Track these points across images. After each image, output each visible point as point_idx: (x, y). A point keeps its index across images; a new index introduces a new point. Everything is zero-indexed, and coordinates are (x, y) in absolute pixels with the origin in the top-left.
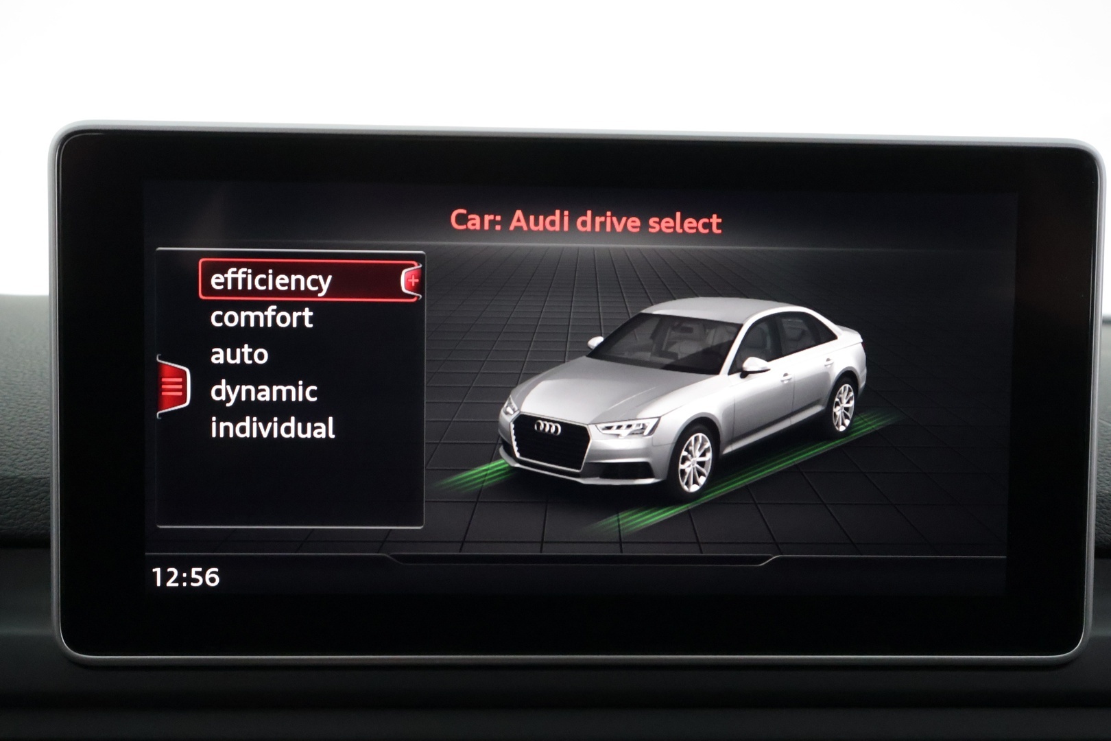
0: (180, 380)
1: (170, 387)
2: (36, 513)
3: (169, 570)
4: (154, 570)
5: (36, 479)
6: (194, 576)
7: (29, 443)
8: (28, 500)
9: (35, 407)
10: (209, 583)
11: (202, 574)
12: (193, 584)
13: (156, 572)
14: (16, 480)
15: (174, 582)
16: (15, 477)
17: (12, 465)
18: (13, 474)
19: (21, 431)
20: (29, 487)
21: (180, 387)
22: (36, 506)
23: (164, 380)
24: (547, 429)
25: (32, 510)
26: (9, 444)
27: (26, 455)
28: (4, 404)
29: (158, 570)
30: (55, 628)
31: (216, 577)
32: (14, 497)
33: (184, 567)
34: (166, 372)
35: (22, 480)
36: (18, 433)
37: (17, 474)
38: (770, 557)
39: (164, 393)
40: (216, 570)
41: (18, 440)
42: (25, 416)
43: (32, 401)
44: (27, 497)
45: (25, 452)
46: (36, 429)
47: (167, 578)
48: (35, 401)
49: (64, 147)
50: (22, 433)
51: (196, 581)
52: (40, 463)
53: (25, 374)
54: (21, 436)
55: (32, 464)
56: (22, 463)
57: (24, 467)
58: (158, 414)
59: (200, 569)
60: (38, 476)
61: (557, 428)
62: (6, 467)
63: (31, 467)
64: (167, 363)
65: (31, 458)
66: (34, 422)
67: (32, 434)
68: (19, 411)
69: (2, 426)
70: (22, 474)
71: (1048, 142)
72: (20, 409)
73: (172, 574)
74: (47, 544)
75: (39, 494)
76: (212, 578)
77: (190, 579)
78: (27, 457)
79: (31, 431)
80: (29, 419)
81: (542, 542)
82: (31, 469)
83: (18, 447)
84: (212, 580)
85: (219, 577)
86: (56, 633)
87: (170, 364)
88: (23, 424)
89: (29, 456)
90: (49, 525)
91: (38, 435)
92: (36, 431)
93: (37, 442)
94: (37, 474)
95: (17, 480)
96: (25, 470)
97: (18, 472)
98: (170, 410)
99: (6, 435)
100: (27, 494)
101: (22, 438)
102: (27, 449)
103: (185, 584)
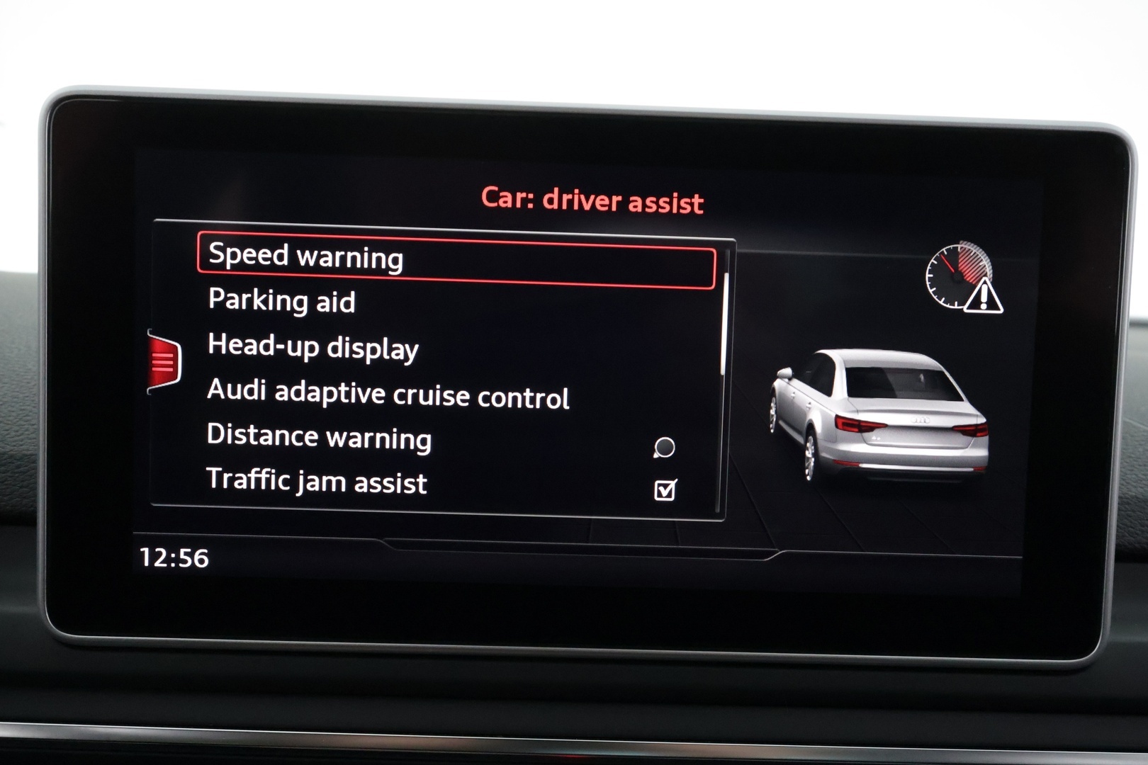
0: (171, 355)
1: (160, 361)
2: (25, 489)
3: (157, 550)
4: (142, 550)
5: (26, 455)
6: (182, 556)
7: (20, 419)
8: (17, 477)
9: (28, 383)
10: (198, 564)
11: (191, 555)
12: (181, 565)
13: (144, 552)
15: (161, 563)
16: (4, 453)
19: (13, 407)
20: (19, 463)
21: (171, 363)
22: (25, 483)
23: (154, 355)
25: (21, 487)
27: (17, 431)
29: (146, 550)
30: (41, 606)
31: (206, 559)
32: (4, 473)
33: (173, 547)
34: (157, 347)
35: (11, 456)
36: (10, 408)
37: (8, 450)
38: (777, 552)
39: (154, 369)
40: (206, 551)
41: (10, 416)
42: (18, 392)
43: (26, 377)
44: (17, 473)
45: (17, 428)
46: (29, 406)
47: (154, 558)
48: (30, 377)
49: (55, 112)
50: (13, 409)
51: (185, 562)
53: (20, 350)
54: (13, 412)
55: (22, 440)
56: (13, 439)
57: (15, 444)
58: (148, 390)
59: (189, 550)
60: (29, 453)
63: (22, 443)
64: (157, 338)
65: (22, 434)
66: (27, 398)
67: (24, 410)
68: (13, 387)
70: (12, 450)
71: (1078, 125)
72: (13, 384)
73: (160, 554)
74: (33, 522)
75: (27, 471)
76: (200, 559)
77: (178, 560)
78: (18, 434)
79: (23, 408)
80: (21, 396)
82: (21, 445)
83: (10, 422)
84: (201, 561)
85: (208, 558)
86: (42, 612)
87: (161, 339)
88: (16, 400)
89: (20, 432)
90: (35, 501)
91: (30, 411)
92: (28, 407)
93: (28, 418)
95: (6, 456)
96: (15, 446)
97: (8, 448)
98: (160, 386)
100: (16, 471)
101: (14, 414)
102: (19, 425)
103: (173, 565)
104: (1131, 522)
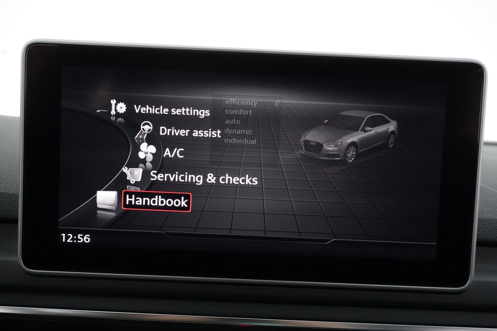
3: (69, 235)
5: (14, 194)
6: (79, 238)
7: (12, 179)
8: (10, 203)
9: (15, 163)
10: (85, 241)
11: (83, 237)
12: (78, 241)
13: (63, 236)
14: (6, 194)
15: (70, 240)
16: (5, 193)
17: (4, 188)
18: (4, 192)
19: (9, 173)
20: (11, 197)
22: (13, 206)
24: (312, 144)
25: (12, 207)
26: (4, 179)
27: (11, 184)
28: (3, 162)
29: (64, 235)
30: (19, 258)
31: (89, 239)
32: (5, 201)
33: (75, 233)
35: (8, 194)
36: (7, 174)
40: (89, 236)
41: (8, 177)
42: (11, 167)
44: (10, 201)
45: (10, 182)
47: (67, 238)
48: (16, 161)
49: (28, 50)
50: (9, 174)
51: (80, 240)
52: (16, 187)
53: (12, 149)
54: (9, 175)
55: (13, 188)
56: (9, 187)
57: (9, 189)
59: (82, 235)
60: (16, 193)
61: (315, 144)
62: (1, 189)
63: (12, 189)
65: (12, 185)
66: (15, 170)
67: (14, 175)
68: (9, 165)
69: (1, 171)
70: (8, 192)
71: (462, 60)
74: (17, 222)
75: (15, 201)
76: (86, 239)
77: (77, 239)
78: (11, 185)
79: (13, 174)
81: (231, 229)
83: (8, 180)
84: (87, 240)
86: (19, 260)
88: (10, 170)
90: (18, 213)
91: (17, 176)
93: (15, 178)
94: (15, 192)
96: (9, 190)
97: (7, 191)
99: (3, 175)
101: (9, 176)
102: (11, 181)
103: (75, 241)
104: (484, 229)
